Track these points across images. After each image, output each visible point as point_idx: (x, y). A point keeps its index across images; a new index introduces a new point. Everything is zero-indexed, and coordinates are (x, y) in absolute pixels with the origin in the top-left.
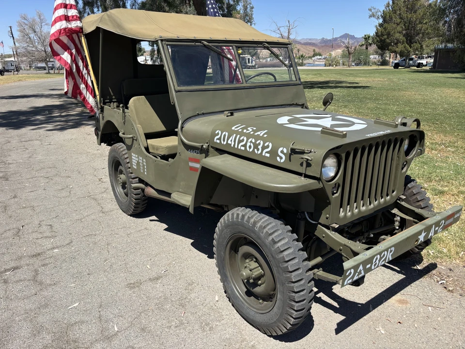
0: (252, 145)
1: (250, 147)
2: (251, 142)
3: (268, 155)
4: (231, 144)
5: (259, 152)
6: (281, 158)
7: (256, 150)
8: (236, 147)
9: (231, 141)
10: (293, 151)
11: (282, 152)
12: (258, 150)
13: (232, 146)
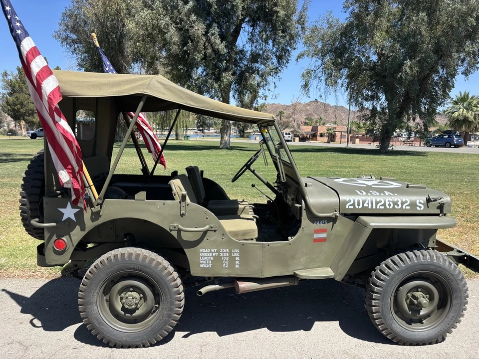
0: (391, 203)
1: (390, 205)
2: (389, 201)
3: (408, 208)
4: (368, 207)
5: (400, 207)
6: (420, 207)
7: (396, 206)
8: (374, 207)
9: (368, 204)
10: (429, 200)
11: (420, 203)
12: (398, 205)
13: (370, 207)
